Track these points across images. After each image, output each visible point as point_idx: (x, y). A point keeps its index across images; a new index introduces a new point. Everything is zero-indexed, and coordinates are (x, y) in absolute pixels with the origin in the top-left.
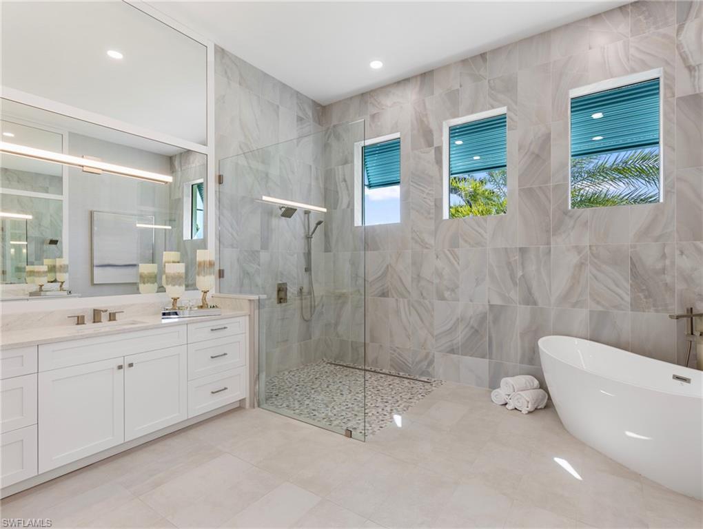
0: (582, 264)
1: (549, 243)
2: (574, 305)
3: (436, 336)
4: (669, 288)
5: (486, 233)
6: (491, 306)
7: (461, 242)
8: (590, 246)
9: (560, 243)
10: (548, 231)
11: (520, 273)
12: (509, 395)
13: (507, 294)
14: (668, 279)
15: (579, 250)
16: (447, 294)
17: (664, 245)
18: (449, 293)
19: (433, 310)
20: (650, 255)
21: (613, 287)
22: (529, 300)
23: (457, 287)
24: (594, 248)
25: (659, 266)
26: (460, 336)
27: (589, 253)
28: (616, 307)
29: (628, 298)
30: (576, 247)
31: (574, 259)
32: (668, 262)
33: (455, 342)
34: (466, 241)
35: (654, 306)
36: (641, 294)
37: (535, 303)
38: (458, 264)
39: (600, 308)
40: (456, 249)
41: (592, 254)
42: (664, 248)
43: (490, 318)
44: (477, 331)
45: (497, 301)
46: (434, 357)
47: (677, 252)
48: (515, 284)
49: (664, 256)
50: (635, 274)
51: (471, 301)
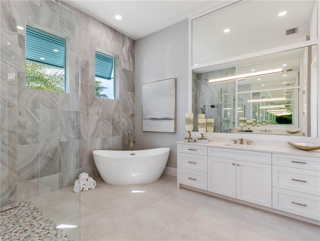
0: (99, 120)
1: (88, 110)
2: (97, 137)
3: (18, 171)
4: (120, 127)
5: (58, 102)
6: (61, 143)
7: (40, 104)
8: (102, 113)
9: (92, 110)
10: (88, 105)
11: (76, 124)
12: (84, 185)
13: (69, 135)
14: (120, 124)
15: (98, 114)
16: (29, 140)
17: (119, 114)
18: (31, 138)
19: (16, 153)
20: (116, 117)
21: (108, 128)
22: (79, 137)
23: (38, 134)
24: (103, 114)
25: (118, 121)
26: (40, 165)
27: (101, 116)
28: (108, 136)
29: (111, 132)
30: (97, 113)
31: (96, 117)
32: (120, 119)
33: (35, 171)
34: (45, 105)
35: (117, 134)
36: (114, 130)
37: (82, 138)
38: (39, 119)
39: (104, 137)
40: (37, 110)
41: (102, 116)
42: (119, 115)
43: (60, 150)
44: (51, 159)
45: (64, 140)
46: (16, 187)
47: (122, 116)
48: (73, 129)
49: (119, 118)
50: (113, 124)
51: (48, 142)
